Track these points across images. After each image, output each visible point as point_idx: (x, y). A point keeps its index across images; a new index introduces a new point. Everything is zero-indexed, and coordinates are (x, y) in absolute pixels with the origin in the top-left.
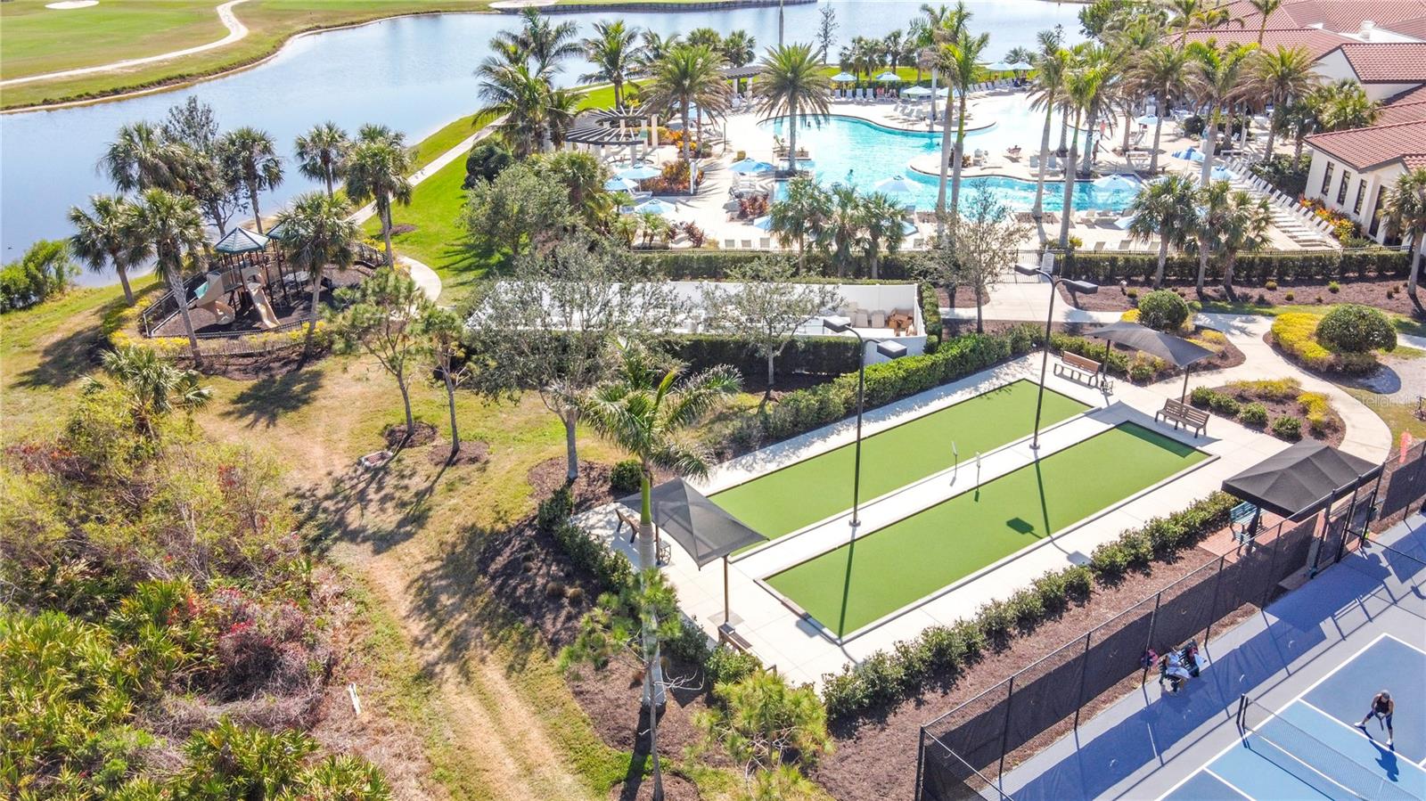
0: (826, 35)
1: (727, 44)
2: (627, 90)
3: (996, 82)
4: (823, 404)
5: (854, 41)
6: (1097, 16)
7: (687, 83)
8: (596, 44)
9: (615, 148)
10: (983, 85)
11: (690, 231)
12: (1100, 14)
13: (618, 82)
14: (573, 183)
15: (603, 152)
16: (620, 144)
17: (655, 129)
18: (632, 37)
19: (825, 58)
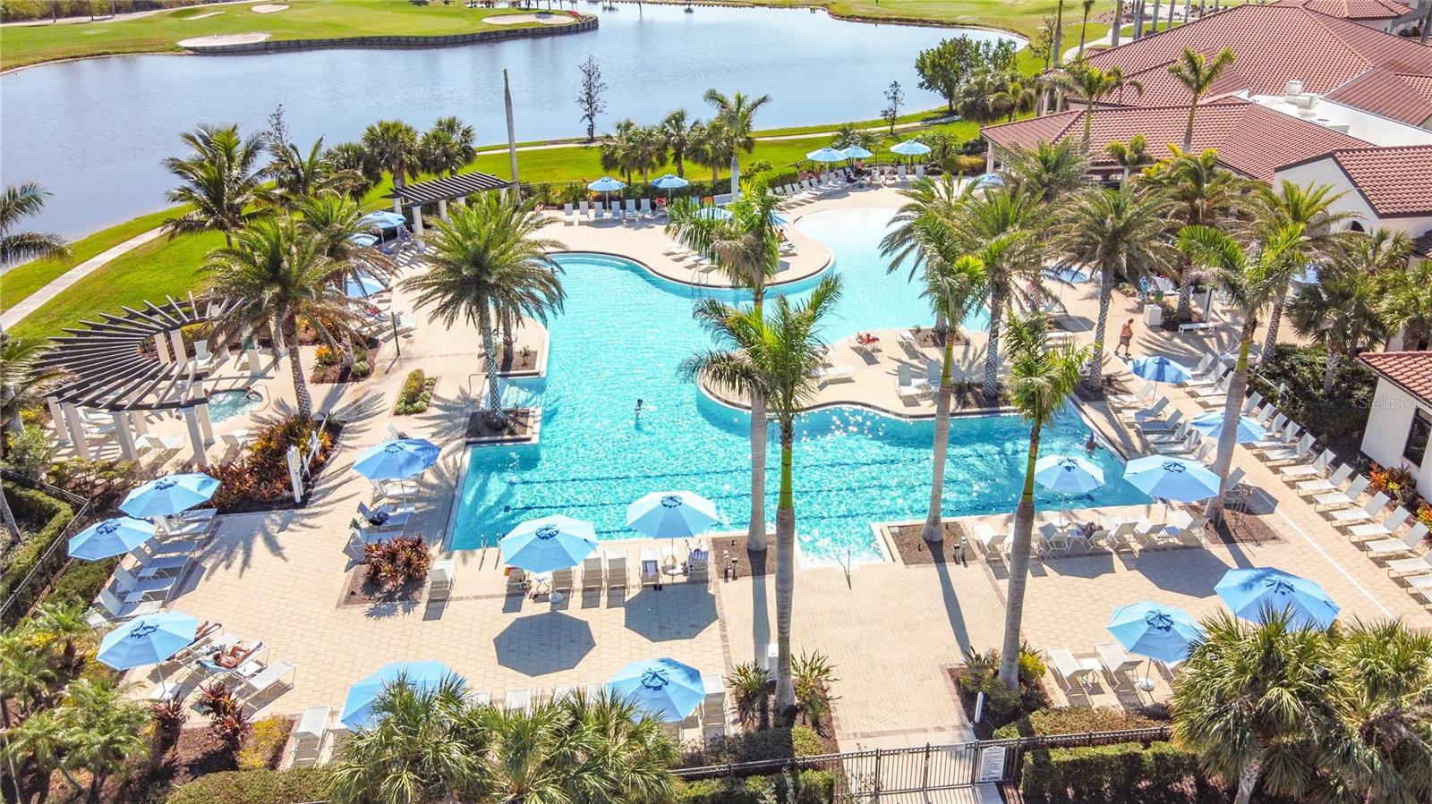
0: (590, 100)
1: (427, 141)
3: (822, 177)
5: (619, 127)
6: (940, 66)
10: (805, 183)
12: (942, 62)
19: (591, 130)
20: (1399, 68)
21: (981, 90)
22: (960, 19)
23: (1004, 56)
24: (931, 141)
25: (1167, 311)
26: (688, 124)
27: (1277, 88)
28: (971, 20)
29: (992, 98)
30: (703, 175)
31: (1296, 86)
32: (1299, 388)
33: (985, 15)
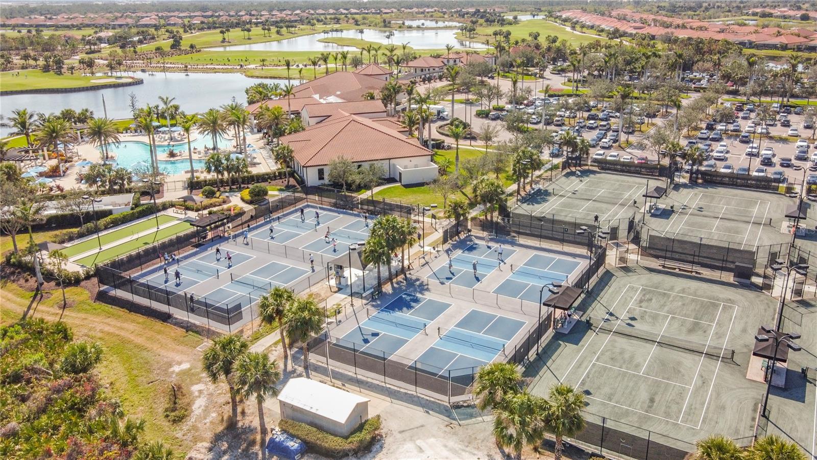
0: (133, 105)
1: (79, 114)
2: (32, 138)
4: (96, 226)
7: (54, 135)
8: (14, 120)
9: (28, 162)
11: (58, 187)
13: (27, 135)
14: (8, 174)
15: (22, 164)
16: (30, 160)
17: (46, 153)
18: (31, 116)
20: (372, 88)
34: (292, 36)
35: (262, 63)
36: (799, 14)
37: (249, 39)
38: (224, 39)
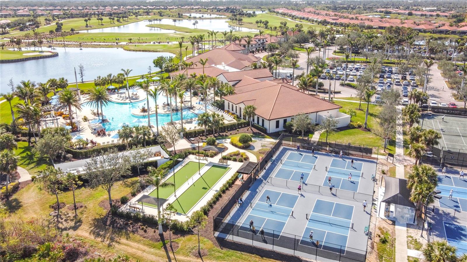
0: (82, 73)
7: (71, 101)
11: (92, 142)
12: (158, 61)
19: (82, 80)
20: (241, 59)
21: (168, 67)
22: (158, 50)
23: (171, 60)
24: (160, 77)
25: (202, 98)
26: (112, 76)
27: (220, 64)
28: (161, 50)
29: (170, 68)
30: (117, 86)
31: (223, 63)
32: (218, 104)
33: (165, 49)
34: (127, 23)
35: (130, 41)
36: (407, 12)
37: (102, 25)
38: (87, 25)
